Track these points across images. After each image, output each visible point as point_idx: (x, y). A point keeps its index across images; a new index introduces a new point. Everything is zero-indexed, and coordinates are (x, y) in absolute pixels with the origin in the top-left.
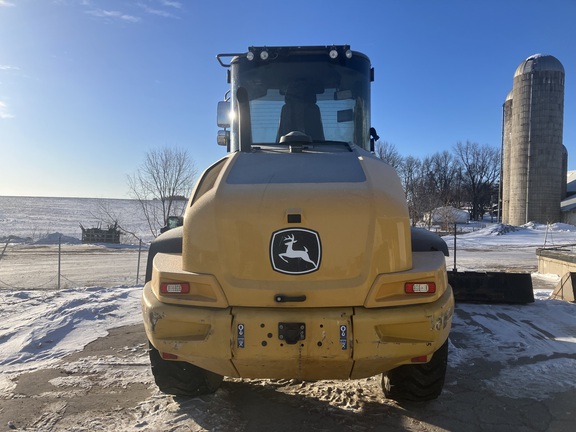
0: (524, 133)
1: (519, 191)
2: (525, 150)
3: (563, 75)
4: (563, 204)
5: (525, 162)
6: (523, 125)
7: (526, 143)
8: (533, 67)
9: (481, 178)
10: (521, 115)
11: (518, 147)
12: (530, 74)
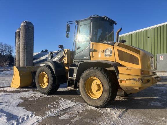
0: (24, 42)
1: (23, 58)
2: (25, 46)
3: (34, 28)
4: (34, 61)
5: (25, 50)
6: (24, 39)
7: (25, 44)
8: (27, 24)
9: (4, 53)
10: (24, 37)
11: (23, 45)
12: (26, 26)
